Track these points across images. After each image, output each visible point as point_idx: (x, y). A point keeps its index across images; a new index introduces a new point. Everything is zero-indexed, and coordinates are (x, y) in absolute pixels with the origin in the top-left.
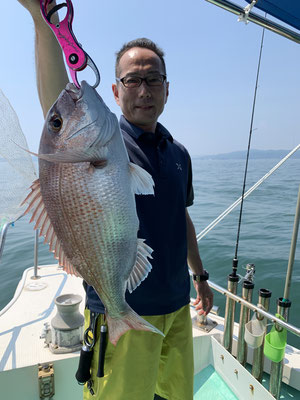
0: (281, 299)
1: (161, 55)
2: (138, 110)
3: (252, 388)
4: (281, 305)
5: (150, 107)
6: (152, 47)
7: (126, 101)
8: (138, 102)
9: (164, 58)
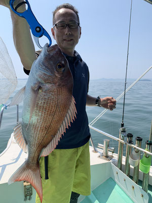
0: (148, 141)
1: (77, 13)
2: (65, 41)
3: (133, 188)
4: (148, 144)
5: (72, 40)
6: (72, 8)
7: (58, 36)
8: (64, 37)
9: (78, 14)
